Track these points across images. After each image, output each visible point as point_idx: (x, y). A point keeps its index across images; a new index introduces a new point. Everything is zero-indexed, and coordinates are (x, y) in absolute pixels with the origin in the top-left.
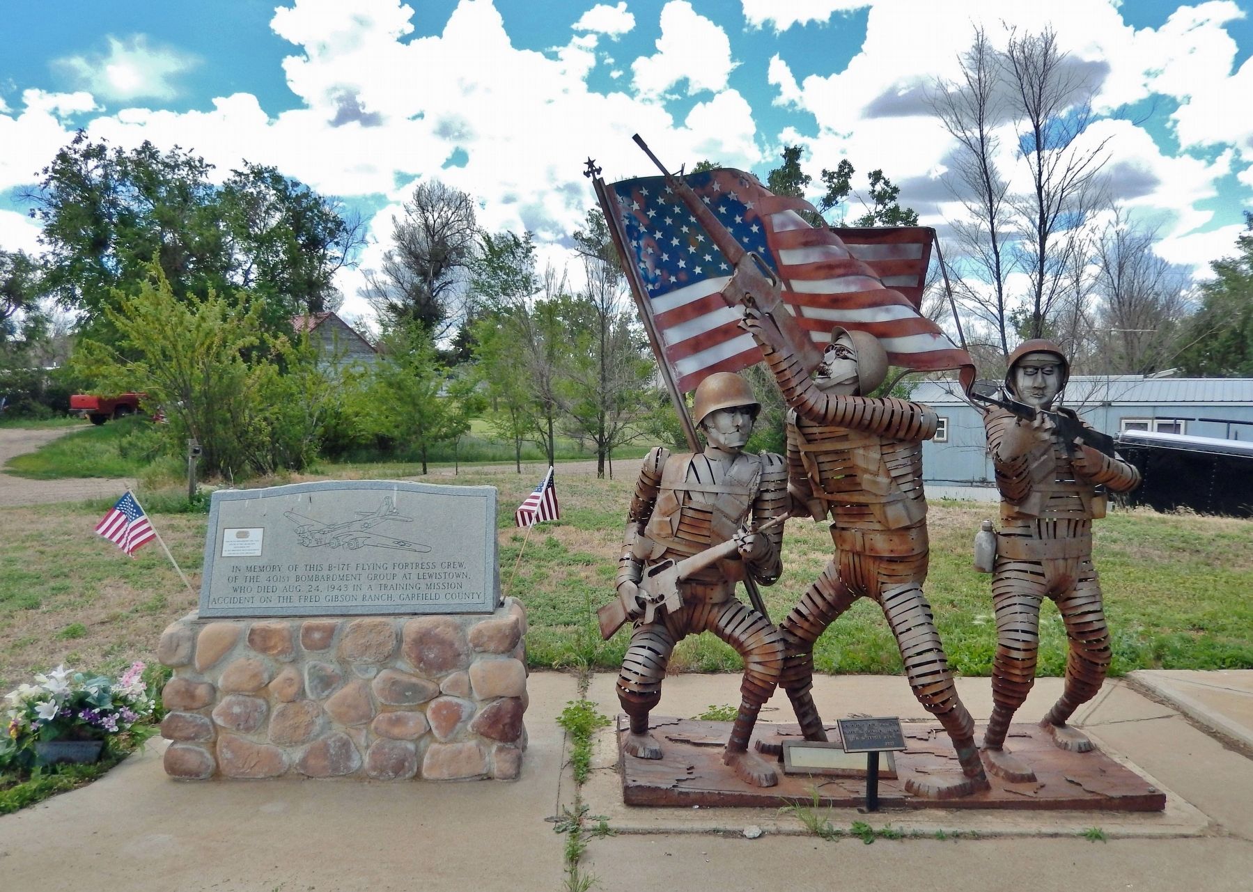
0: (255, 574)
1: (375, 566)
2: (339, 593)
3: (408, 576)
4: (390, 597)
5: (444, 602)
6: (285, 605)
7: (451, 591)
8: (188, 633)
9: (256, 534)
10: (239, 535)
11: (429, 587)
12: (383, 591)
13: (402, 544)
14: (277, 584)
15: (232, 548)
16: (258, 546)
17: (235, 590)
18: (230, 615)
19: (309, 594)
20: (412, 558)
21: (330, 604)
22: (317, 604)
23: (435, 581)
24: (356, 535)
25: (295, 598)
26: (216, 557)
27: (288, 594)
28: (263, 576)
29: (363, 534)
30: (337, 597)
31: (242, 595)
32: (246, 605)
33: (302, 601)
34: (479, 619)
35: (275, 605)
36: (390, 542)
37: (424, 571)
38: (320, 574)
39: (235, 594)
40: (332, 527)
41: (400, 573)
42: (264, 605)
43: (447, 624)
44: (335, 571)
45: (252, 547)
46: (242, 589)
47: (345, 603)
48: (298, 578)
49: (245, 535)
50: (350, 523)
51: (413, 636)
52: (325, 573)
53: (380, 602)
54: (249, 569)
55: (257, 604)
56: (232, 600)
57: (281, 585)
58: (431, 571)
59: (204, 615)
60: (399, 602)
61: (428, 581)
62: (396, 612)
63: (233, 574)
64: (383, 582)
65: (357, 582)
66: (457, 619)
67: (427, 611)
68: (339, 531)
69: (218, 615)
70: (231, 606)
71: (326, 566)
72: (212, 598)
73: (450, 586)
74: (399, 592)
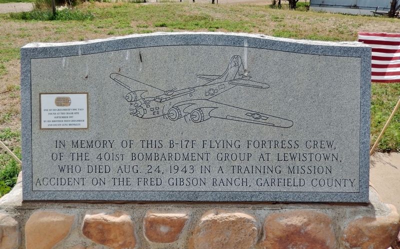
0: (83, 151)
1: (226, 144)
2: (185, 176)
3: (265, 157)
4: (245, 182)
5: (311, 189)
6: (121, 188)
7: (319, 177)
8: (13, 222)
9: (79, 101)
10: (59, 102)
11: (291, 171)
12: (236, 175)
13: (257, 117)
14: (109, 163)
15: (52, 118)
16: (83, 115)
17: (62, 170)
18: (58, 198)
19: (148, 176)
20: (269, 134)
21: (175, 188)
22: (159, 188)
23: (298, 163)
24: (200, 104)
25: (133, 180)
26: (35, 129)
27: (124, 175)
28: (93, 153)
29: (209, 104)
30: (182, 180)
31: (70, 175)
32: (76, 187)
33: (141, 184)
34: (355, 213)
35: (110, 188)
36: (242, 114)
37: (285, 151)
38: (160, 152)
39: (62, 175)
40: (171, 93)
41: (256, 153)
42: (97, 188)
43: (319, 220)
44: (177, 149)
45: (76, 117)
46: (70, 169)
47: (192, 188)
48: (134, 157)
49: (67, 102)
50: (192, 89)
51: (279, 233)
52: (166, 150)
53: (234, 188)
54: (75, 144)
55: (90, 186)
56: (59, 181)
57: (115, 165)
58: (293, 151)
59: (29, 198)
60: (257, 188)
61: (290, 163)
62: (254, 199)
63: (57, 151)
64: (236, 163)
65: (205, 163)
66: (329, 213)
67: (291, 200)
68: (179, 99)
69: (46, 198)
70: (59, 188)
71: (166, 143)
72: (35, 180)
73: (317, 170)
74: (257, 176)
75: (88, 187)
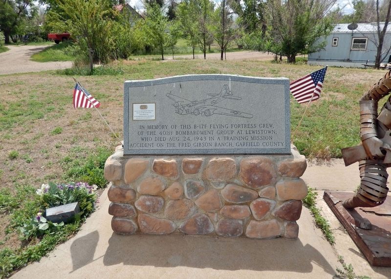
0: (153, 130)
1: (221, 126)
2: (202, 142)
3: (240, 132)
4: (230, 144)
5: (262, 147)
6: (171, 148)
7: (266, 141)
8: (119, 164)
9: (151, 107)
10: (142, 107)
11: (253, 139)
12: (226, 141)
13: (236, 113)
14: (166, 136)
15: (138, 115)
16: (153, 113)
17: (143, 139)
18: (141, 153)
19: (184, 142)
20: (242, 121)
21: (197, 148)
22: (189, 148)
23: (256, 135)
24: (209, 107)
25: (177, 144)
26: (130, 120)
27: (172, 142)
28: (158, 131)
29: (213, 107)
30: (200, 144)
31: (146, 142)
32: (149, 148)
33: (181, 146)
34: (284, 158)
35: (166, 148)
36: (229, 112)
37: (250, 129)
38: (190, 130)
39: (143, 142)
40: (195, 103)
41: (236, 130)
42: (160, 148)
43: (266, 161)
44: (198, 129)
45: (150, 114)
46: (146, 139)
47: (205, 148)
48: (177, 133)
49: (145, 107)
50: (205, 101)
51: (247, 168)
52: (193, 130)
53: (225, 147)
54: (149, 127)
55: (155, 147)
56: (141, 145)
57: (168, 137)
58: (254, 129)
59: (127, 153)
60: (236, 147)
61: (252, 135)
62: (235, 153)
63: (140, 130)
64: (226, 135)
65: (212, 136)
66: (271, 158)
67: (253, 152)
68: (199, 105)
69: (135, 153)
70: (141, 148)
71: (192, 126)
72: (130, 145)
73: (265, 138)
74: (236, 141)
75: (155, 148)
